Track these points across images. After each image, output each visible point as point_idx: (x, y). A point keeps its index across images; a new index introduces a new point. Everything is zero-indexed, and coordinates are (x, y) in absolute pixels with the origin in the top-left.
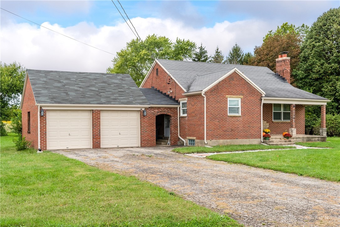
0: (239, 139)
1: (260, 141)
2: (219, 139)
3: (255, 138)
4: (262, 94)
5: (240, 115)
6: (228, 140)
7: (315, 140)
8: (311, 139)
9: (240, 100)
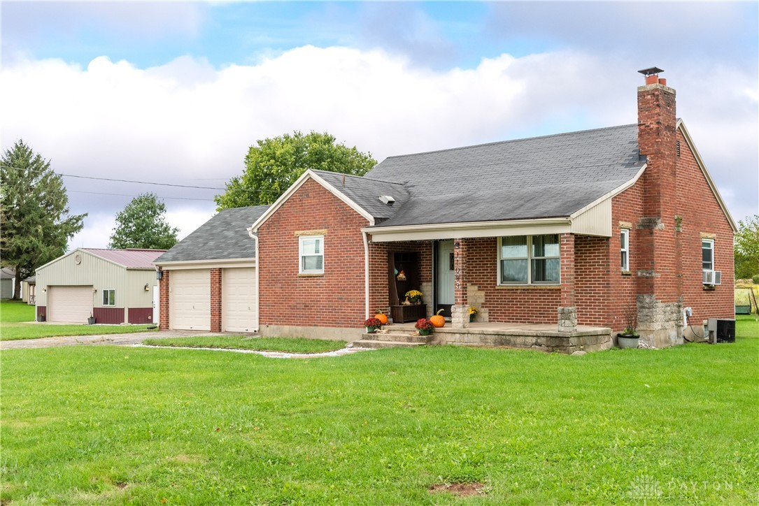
0: (320, 326)
2: (283, 324)
3: (354, 327)
4: (369, 222)
5: (323, 271)
6: (300, 328)
9: (322, 239)
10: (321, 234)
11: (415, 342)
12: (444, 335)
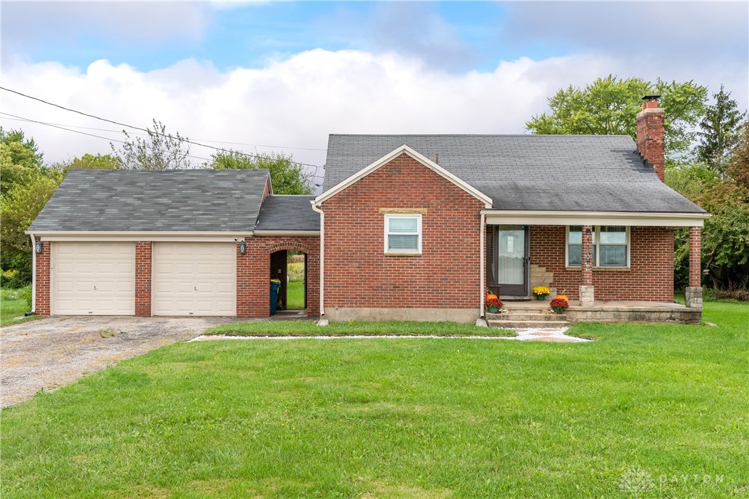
0: (416, 307)
1: (478, 316)
2: (360, 307)
3: (462, 308)
4: (484, 204)
5: (420, 251)
6: (386, 310)
7: (660, 319)
8: (647, 315)
9: (419, 219)
10: (419, 213)
11: (554, 320)
12: (575, 313)
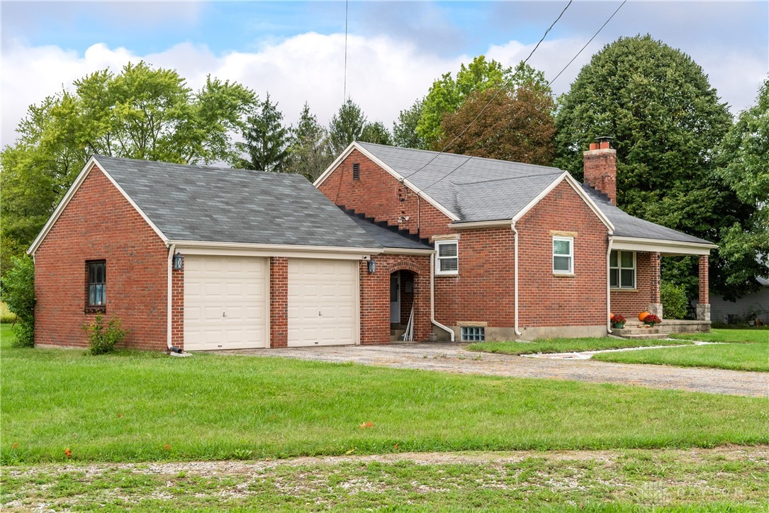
0: (572, 325)
1: (606, 331)
2: (539, 326)
3: (597, 325)
6: (554, 328)
7: (692, 331)
8: (687, 327)
9: (572, 241)
